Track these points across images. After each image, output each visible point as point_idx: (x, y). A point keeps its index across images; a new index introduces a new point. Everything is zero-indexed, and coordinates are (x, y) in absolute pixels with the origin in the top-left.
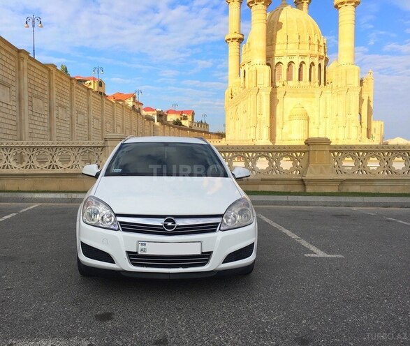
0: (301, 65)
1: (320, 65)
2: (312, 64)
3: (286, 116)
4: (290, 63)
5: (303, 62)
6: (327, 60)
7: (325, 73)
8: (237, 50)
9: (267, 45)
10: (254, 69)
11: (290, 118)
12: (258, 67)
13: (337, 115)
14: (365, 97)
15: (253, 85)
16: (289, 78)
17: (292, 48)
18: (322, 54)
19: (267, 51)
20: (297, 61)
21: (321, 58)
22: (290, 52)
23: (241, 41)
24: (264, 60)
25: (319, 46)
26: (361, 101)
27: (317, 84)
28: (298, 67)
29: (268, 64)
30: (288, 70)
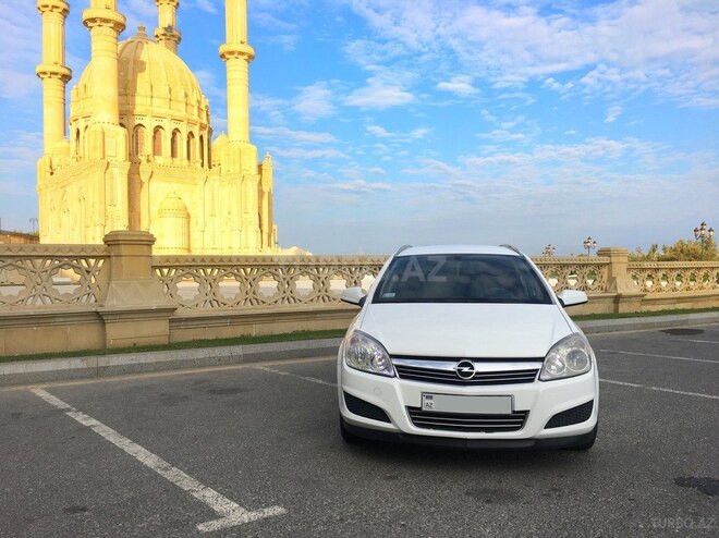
0: (174, 134)
1: (201, 138)
2: (191, 134)
3: (154, 210)
4: (157, 129)
5: (177, 130)
6: (210, 132)
7: (209, 149)
8: (60, 94)
9: (120, 94)
10: (99, 129)
11: (161, 213)
12: (106, 126)
13: (229, 213)
14: (266, 188)
15: (99, 155)
16: (156, 151)
17: (160, 106)
18: (205, 122)
19: (120, 104)
20: (168, 127)
21: (202, 127)
22: (157, 111)
23: (66, 78)
24: (115, 118)
25: (199, 109)
26: (261, 193)
27: (199, 165)
28: (170, 136)
29: (122, 125)
30: (154, 138)
